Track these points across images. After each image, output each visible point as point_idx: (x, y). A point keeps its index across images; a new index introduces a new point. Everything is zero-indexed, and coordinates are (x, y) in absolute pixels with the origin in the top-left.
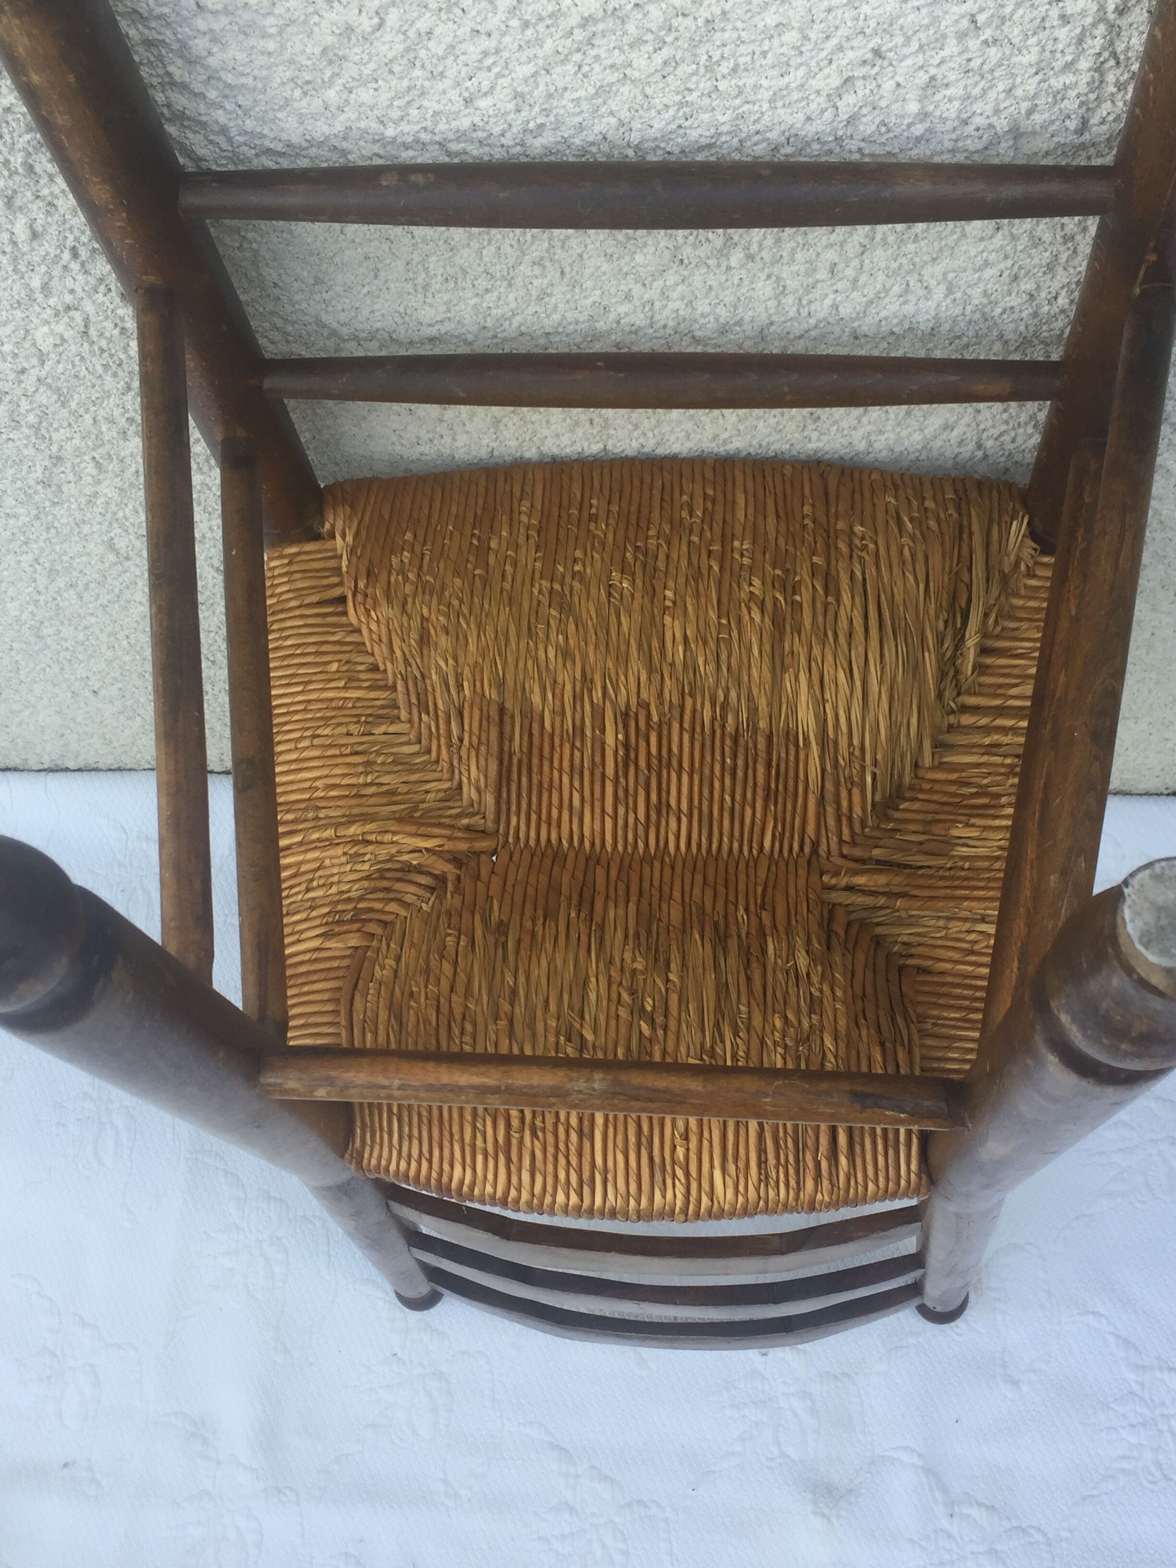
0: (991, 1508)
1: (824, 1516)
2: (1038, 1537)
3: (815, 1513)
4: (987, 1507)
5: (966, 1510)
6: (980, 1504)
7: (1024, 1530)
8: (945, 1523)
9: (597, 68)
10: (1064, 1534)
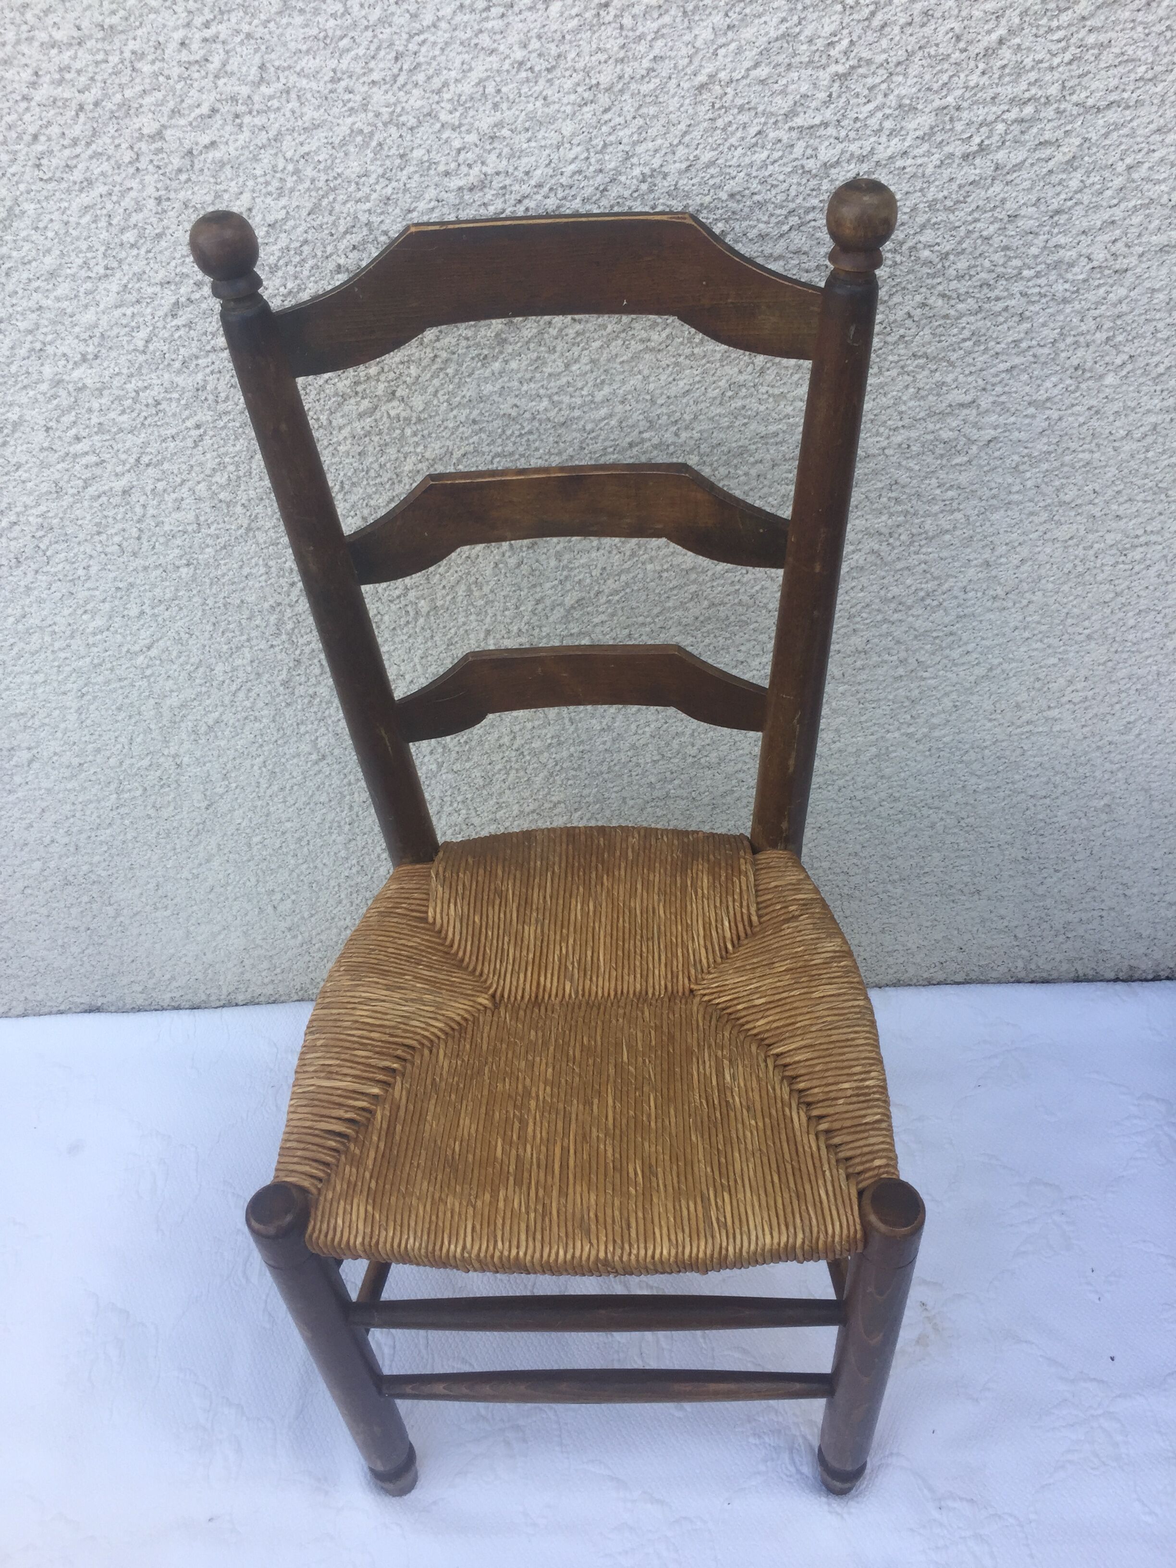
0: (972, 1501)
1: (838, 1514)
2: (1011, 1520)
3: (830, 1512)
4: (967, 1501)
5: (950, 1503)
6: (961, 1499)
7: (1000, 1517)
8: (936, 1514)
9: (633, 342)
10: (1032, 1517)
